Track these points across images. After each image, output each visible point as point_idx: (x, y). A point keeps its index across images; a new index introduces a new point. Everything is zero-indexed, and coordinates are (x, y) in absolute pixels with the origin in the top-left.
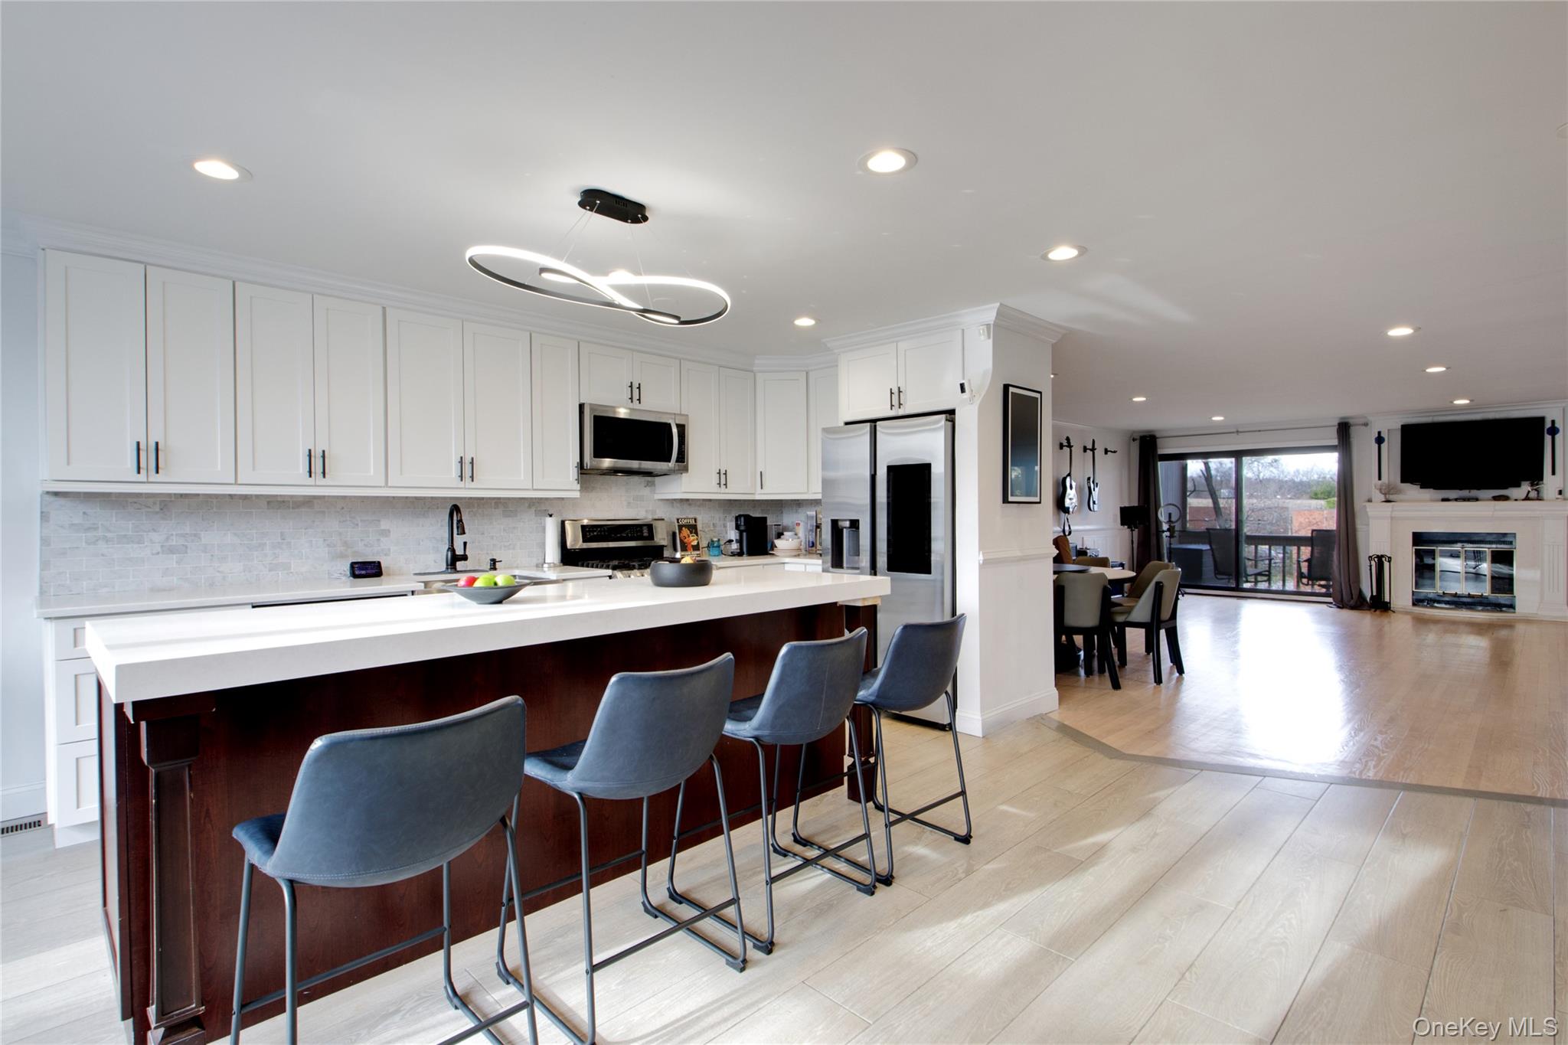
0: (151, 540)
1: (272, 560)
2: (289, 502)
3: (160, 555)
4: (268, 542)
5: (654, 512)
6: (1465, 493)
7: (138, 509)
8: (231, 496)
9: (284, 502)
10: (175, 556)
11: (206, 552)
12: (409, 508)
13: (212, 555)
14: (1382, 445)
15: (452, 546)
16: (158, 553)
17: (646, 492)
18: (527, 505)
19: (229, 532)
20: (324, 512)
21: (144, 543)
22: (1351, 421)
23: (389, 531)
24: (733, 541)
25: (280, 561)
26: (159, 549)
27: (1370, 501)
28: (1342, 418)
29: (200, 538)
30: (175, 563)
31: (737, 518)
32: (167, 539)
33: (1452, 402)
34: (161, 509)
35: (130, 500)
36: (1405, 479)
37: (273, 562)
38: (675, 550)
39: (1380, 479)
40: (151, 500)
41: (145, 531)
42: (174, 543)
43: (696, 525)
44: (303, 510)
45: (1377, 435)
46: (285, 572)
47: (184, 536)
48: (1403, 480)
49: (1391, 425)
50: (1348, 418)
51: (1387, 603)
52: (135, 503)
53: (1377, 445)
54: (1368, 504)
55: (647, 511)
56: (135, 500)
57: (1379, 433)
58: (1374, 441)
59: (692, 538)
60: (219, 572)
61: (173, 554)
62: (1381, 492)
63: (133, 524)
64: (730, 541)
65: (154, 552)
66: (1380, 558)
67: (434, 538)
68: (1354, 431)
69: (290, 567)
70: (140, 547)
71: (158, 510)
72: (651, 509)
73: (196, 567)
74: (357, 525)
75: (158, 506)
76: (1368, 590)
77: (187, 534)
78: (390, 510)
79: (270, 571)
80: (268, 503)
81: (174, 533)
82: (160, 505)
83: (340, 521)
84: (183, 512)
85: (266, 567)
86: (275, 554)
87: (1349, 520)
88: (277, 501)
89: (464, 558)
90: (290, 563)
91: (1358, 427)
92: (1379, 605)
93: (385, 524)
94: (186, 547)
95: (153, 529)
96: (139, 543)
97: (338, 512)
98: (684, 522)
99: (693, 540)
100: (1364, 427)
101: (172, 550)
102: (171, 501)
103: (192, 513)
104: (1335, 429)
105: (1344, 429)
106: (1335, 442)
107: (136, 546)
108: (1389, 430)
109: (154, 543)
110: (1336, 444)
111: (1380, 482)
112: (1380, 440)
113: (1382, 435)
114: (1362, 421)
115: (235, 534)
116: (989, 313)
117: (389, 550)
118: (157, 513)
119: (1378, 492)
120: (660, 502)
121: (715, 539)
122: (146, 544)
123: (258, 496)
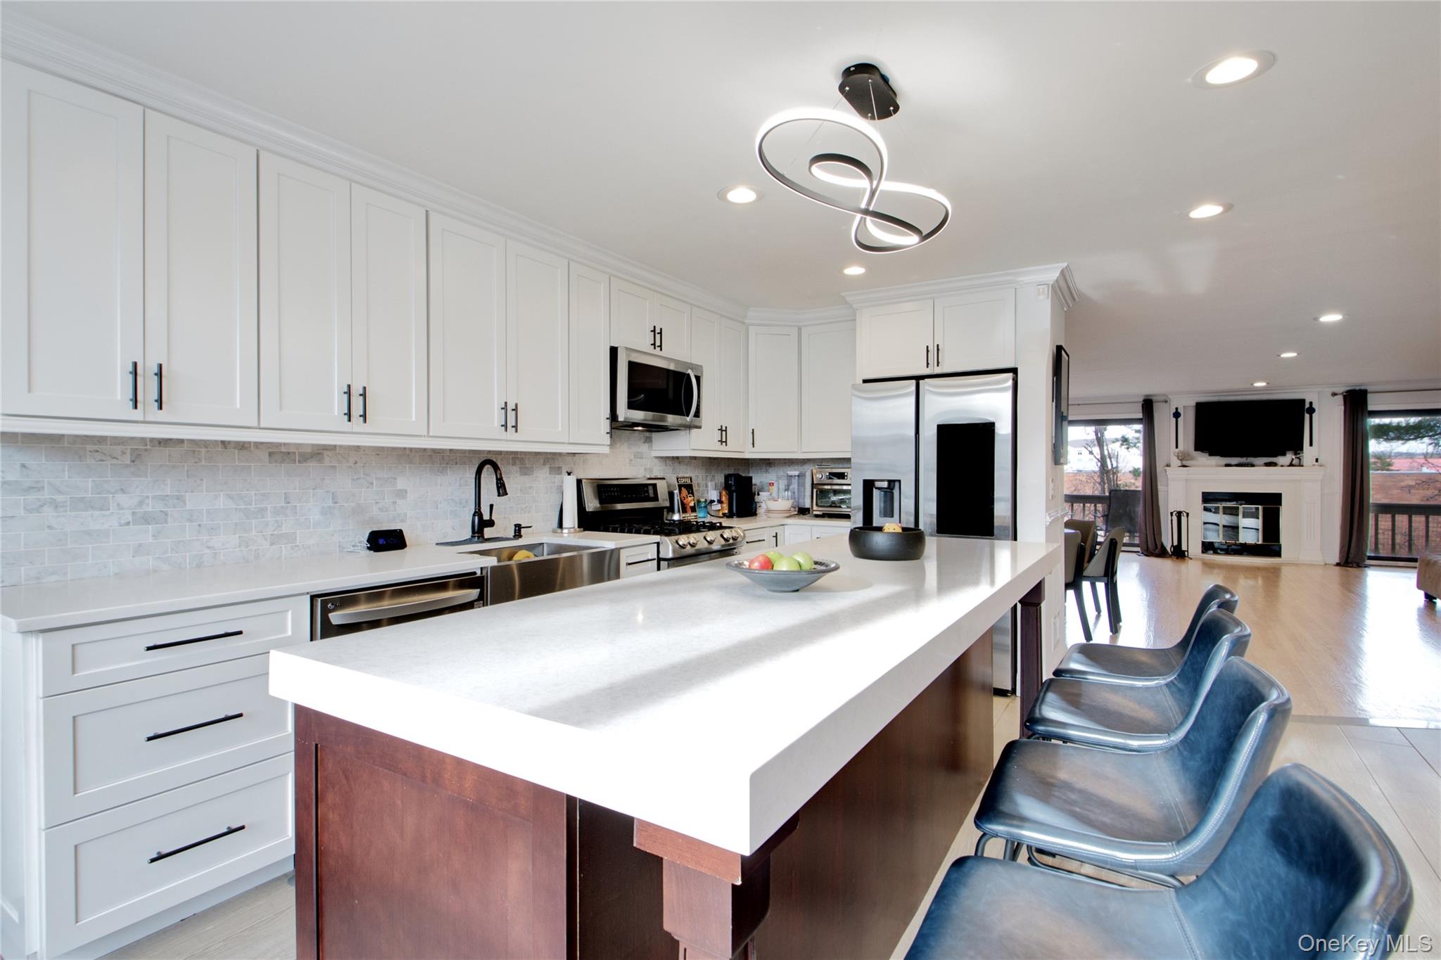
0: (119, 505)
1: (274, 530)
2: (295, 453)
3: (131, 526)
4: (269, 506)
5: (651, 470)
6: (1243, 460)
7: (102, 460)
8: (224, 444)
9: (289, 453)
10: (150, 526)
11: (192, 522)
12: (427, 463)
13: (200, 525)
14: (1179, 419)
15: (480, 509)
16: (128, 523)
17: (644, 448)
18: (542, 461)
19: (222, 493)
20: (334, 467)
21: (109, 509)
22: (1154, 398)
23: (406, 491)
24: (714, 501)
25: (284, 532)
26: (130, 518)
27: (1168, 465)
28: (1147, 396)
29: (184, 502)
30: (150, 538)
31: (727, 477)
32: (141, 503)
33: (1252, 384)
34: (133, 461)
35: (89, 447)
36: (1198, 447)
37: (275, 532)
38: (673, 512)
39: (1177, 447)
40: (119, 448)
41: (109, 492)
42: (150, 509)
43: (692, 485)
44: (311, 465)
45: (1175, 411)
46: (290, 545)
47: (163, 498)
48: (1197, 449)
49: (1186, 404)
50: (1150, 396)
51: (1184, 551)
52: (97, 451)
53: (1175, 419)
54: (1167, 468)
55: (645, 470)
56: (96, 447)
57: (1177, 409)
58: (1172, 415)
59: (690, 499)
60: (209, 548)
61: (149, 524)
62: (1178, 458)
63: (93, 481)
64: (712, 502)
65: (123, 522)
66: (1179, 514)
67: (452, 500)
68: (1156, 407)
69: (296, 539)
70: (104, 516)
71: (128, 462)
72: (648, 467)
73: (179, 542)
74: (372, 484)
75: (128, 455)
76: (1168, 542)
77: (167, 496)
78: (407, 466)
79: (272, 544)
80: (270, 454)
81: (150, 495)
82: (131, 454)
83: (353, 479)
84: (162, 465)
85: (266, 539)
86: (277, 521)
87: (1153, 483)
88: (281, 452)
89: (491, 523)
90: (296, 533)
91: (1158, 404)
92: (1179, 553)
93: (401, 483)
94: (167, 515)
95: (122, 489)
96: (102, 509)
97: (351, 467)
98: (682, 482)
99: (691, 501)
100: (1164, 404)
101: (146, 519)
102: (146, 450)
103: (174, 467)
104: (1140, 405)
105: (1148, 406)
106: (1140, 416)
107: (97, 513)
108: (1184, 407)
109: (122, 509)
110: (1141, 417)
111: (1177, 450)
112: (1177, 415)
113: (1179, 411)
114: (1162, 398)
115: (230, 497)
116: (1051, 274)
117: (406, 515)
118: (127, 466)
119: (1176, 458)
120: (656, 461)
121: (703, 500)
122: (111, 511)
123: (258, 445)
